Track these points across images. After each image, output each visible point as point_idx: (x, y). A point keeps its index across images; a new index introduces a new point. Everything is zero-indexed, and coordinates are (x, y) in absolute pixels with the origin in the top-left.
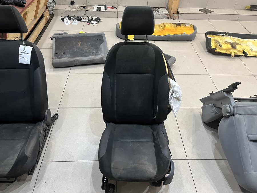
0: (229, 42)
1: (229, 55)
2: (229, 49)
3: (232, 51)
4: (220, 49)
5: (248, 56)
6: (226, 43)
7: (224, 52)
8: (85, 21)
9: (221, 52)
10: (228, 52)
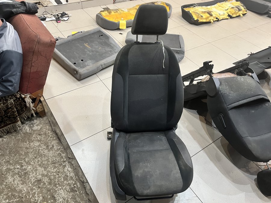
0: (205, 12)
1: (209, 22)
2: (208, 18)
3: (210, 18)
4: (202, 19)
5: (219, 20)
6: (203, 13)
7: (204, 21)
8: (51, 19)
9: (203, 21)
10: (208, 21)
